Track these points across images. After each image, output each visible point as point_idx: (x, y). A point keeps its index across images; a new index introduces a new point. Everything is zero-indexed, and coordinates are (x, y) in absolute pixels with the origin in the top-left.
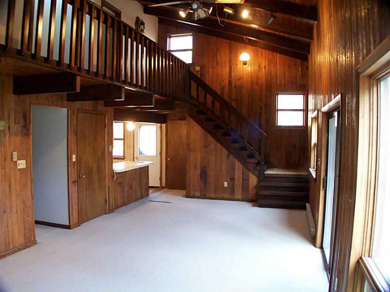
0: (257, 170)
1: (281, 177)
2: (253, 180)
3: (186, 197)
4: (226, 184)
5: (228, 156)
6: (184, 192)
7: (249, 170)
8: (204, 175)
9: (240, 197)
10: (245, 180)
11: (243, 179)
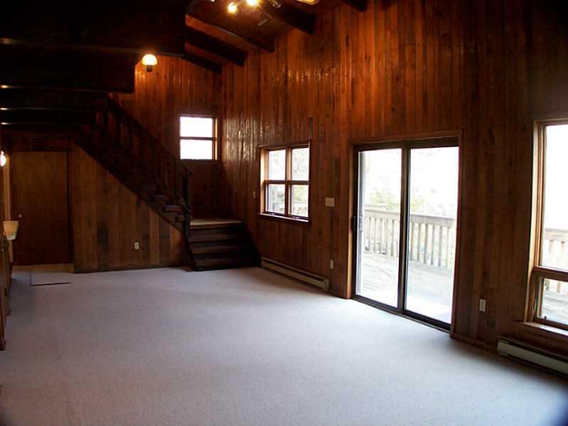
0: (180, 222)
1: (211, 229)
2: (175, 236)
3: (75, 273)
4: (137, 246)
5: (138, 204)
6: (71, 266)
7: (168, 222)
8: (103, 234)
9: (158, 262)
10: (164, 237)
11: (160, 237)
